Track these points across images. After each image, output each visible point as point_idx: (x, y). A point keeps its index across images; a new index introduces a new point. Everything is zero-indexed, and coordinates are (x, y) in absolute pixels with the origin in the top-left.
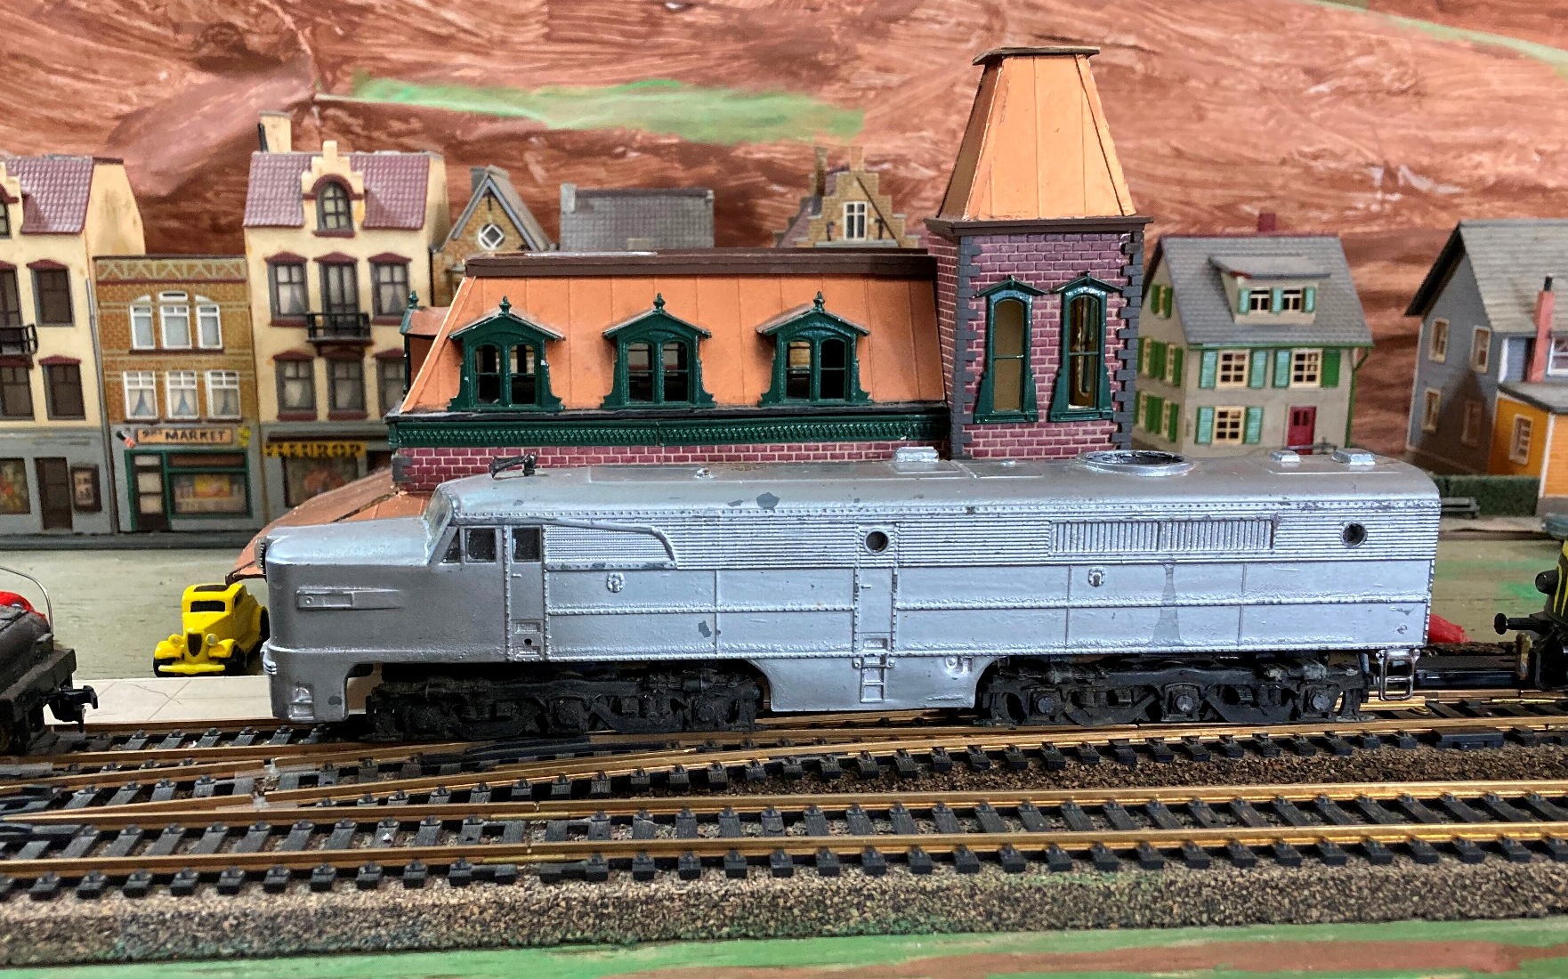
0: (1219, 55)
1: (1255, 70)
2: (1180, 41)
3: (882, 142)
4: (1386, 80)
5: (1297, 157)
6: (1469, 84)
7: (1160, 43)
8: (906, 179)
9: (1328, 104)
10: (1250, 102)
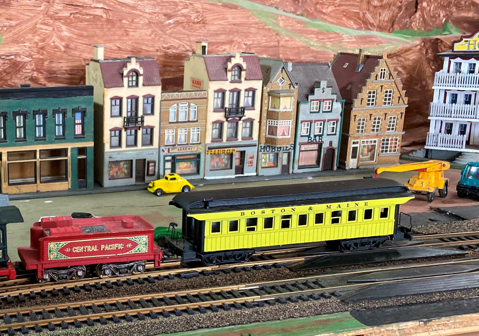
0: (134, 10)
1: (147, 15)
2: (119, 5)
3: (10, 48)
4: (192, 18)
5: (162, 49)
6: (221, 19)
7: (112, 6)
8: (20, 62)
9: (172, 27)
10: (145, 28)
